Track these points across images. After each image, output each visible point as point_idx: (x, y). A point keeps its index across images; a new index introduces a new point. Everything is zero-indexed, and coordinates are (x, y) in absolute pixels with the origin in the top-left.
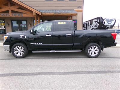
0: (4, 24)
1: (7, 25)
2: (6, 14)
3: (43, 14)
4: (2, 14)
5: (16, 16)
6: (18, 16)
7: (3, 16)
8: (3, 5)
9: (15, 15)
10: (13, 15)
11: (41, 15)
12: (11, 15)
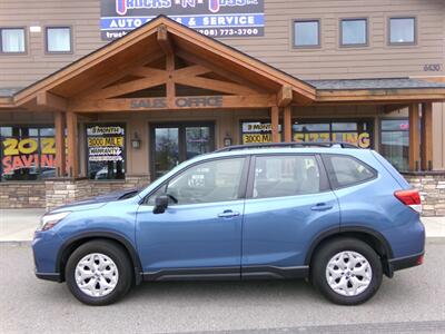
0: (121, 140)
1: (135, 144)
2: (151, 99)
3: (324, 93)
4: (138, 100)
5: (194, 106)
6: (201, 106)
7: (142, 109)
8: (147, 66)
9: (187, 103)
10: (182, 102)
11: (313, 98)
12: (171, 102)
